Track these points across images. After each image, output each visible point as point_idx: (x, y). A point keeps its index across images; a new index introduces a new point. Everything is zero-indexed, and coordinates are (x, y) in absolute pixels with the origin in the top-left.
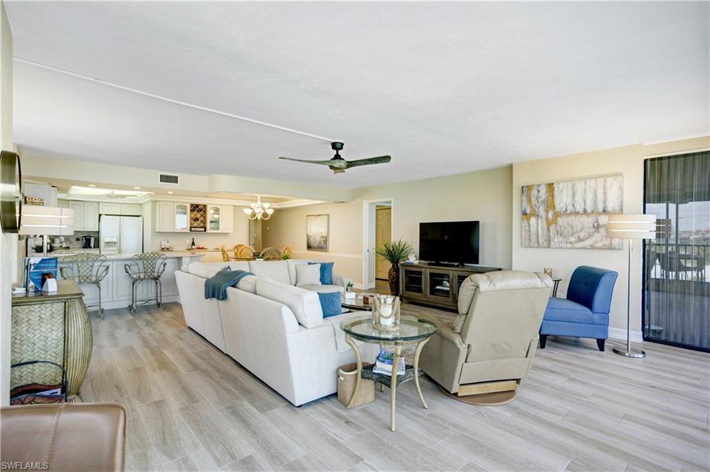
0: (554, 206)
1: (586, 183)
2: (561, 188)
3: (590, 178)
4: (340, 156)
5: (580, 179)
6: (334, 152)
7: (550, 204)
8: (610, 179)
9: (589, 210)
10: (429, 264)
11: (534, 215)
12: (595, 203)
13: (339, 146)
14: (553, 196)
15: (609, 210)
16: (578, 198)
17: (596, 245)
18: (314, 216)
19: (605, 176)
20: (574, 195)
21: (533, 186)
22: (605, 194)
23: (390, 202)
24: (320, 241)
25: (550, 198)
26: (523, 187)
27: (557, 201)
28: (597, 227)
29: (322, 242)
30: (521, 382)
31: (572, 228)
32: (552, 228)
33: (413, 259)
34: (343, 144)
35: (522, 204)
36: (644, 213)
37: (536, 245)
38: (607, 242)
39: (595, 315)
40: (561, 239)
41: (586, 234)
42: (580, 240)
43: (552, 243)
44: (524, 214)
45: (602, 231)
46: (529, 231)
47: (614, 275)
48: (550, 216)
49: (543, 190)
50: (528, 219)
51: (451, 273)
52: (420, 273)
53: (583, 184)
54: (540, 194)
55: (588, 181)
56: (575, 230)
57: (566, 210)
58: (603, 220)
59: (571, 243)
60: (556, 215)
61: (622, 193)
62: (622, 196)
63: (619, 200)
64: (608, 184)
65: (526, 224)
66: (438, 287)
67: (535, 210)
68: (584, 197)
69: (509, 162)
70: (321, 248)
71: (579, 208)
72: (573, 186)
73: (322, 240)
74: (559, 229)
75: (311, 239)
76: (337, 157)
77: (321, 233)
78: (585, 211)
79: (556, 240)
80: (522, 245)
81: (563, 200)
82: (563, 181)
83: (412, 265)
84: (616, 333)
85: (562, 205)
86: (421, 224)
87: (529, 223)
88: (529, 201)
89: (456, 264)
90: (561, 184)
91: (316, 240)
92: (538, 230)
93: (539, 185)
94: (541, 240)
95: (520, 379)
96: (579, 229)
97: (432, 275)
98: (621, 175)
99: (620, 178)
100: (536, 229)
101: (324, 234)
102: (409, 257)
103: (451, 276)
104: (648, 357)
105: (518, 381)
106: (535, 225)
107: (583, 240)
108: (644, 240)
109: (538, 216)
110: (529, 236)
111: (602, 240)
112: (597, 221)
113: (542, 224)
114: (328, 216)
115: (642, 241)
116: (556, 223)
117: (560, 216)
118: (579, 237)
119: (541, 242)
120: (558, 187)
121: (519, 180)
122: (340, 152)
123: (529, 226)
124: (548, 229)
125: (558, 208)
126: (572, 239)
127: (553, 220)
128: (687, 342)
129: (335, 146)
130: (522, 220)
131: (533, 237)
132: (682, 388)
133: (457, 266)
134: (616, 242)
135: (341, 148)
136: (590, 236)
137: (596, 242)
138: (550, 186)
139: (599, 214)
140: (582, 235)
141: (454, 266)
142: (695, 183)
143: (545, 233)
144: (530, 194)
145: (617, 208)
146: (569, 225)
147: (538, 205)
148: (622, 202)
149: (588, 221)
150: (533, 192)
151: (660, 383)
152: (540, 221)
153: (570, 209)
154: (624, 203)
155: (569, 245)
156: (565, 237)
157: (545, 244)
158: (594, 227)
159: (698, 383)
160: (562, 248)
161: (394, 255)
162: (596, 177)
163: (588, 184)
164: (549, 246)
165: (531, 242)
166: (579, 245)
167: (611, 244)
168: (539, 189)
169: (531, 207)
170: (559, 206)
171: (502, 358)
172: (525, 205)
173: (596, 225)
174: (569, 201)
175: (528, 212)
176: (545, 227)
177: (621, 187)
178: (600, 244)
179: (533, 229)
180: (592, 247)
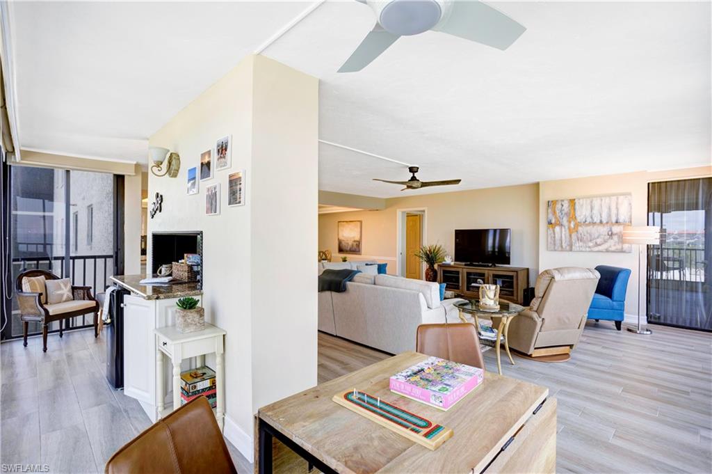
0: (575, 218)
1: (602, 200)
2: (581, 203)
3: (605, 196)
4: (415, 177)
5: (596, 197)
6: (411, 174)
7: (572, 216)
8: (622, 197)
9: (604, 222)
10: (466, 265)
11: (558, 225)
12: (609, 216)
13: (415, 169)
14: (574, 209)
15: (621, 221)
16: (596, 211)
17: (610, 249)
18: (346, 222)
19: (617, 195)
20: (592, 209)
21: (557, 201)
22: (617, 209)
23: (424, 211)
24: (353, 245)
25: (572, 211)
26: (549, 202)
27: (578, 213)
28: (611, 235)
29: (355, 246)
30: (574, 347)
31: (591, 235)
32: (574, 236)
33: (449, 260)
34: (418, 168)
35: (548, 215)
36: (648, 225)
37: (560, 249)
38: (619, 247)
39: (614, 303)
40: (581, 244)
41: (602, 240)
42: (597, 245)
43: (573, 247)
44: (550, 223)
45: (615, 238)
46: (554, 237)
47: (628, 272)
48: (572, 226)
49: (566, 205)
50: (553, 228)
51: (486, 272)
52: (458, 273)
53: (599, 200)
54: (564, 208)
55: (603, 199)
56: (593, 236)
57: (586, 221)
58: (616, 229)
59: (589, 247)
60: (577, 225)
61: (631, 208)
62: (631, 212)
63: (629, 214)
64: (620, 201)
65: (552, 232)
66: (473, 284)
67: (558, 220)
68: (601, 210)
69: (537, 181)
70: (354, 251)
71: (597, 220)
72: (591, 202)
73: (355, 244)
74: (579, 236)
75: (343, 243)
76: (414, 179)
77: (354, 237)
78: (601, 222)
79: (577, 245)
80: (547, 249)
81: (582, 213)
82: (583, 198)
83: (449, 266)
84: (630, 319)
85: (582, 217)
86: (456, 231)
87: (554, 231)
88: (554, 213)
89: (490, 265)
90: (581, 200)
91: (348, 243)
92: (561, 237)
93: (563, 201)
94: (564, 245)
95: (573, 345)
96: (596, 236)
97: (469, 274)
98: (630, 194)
99: (629, 197)
100: (560, 235)
101: (357, 238)
102: (445, 259)
103: (486, 275)
104: (653, 334)
105: (571, 346)
106: (559, 233)
107: (600, 245)
108: (648, 245)
109: (562, 225)
110: (554, 241)
111: (615, 245)
112: (611, 230)
113: (565, 232)
114: (361, 222)
115: (646, 246)
116: (577, 231)
117: (580, 226)
118: (596, 243)
119: (564, 247)
120: (579, 203)
121: (545, 196)
122: (416, 174)
123: (554, 233)
124: (570, 236)
125: (579, 220)
126: (591, 244)
127: (574, 228)
128: (680, 324)
129: (412, 170)
130: (548, 228)
131: (558, 242)
132: (682, 351)
133: (491, 266)
134: (626, 246)
135: (417, 171)
136: (605, 242)
137: (610, 247)
138: (572, 202)
139: (613, 224)
140: (599, 241)
141: (488, 266)
142: (686, 197)
143: (568, 240)
144: (555, 208)
145: (627, 220)
146: (588, 233)
147: (561, 217)
148: (631, 216)
149: (604, 230)
150: (557, 206)
151: (667, 349)
152: (563, 229)
153: (589, 220)
154: (633, 217)
155: (588, 249)
156: (584, 242)
157: (568, 248)
158: (608, 235)
159: (693, 348)
160: (582, 251)
161: (431, 257)
162: (610, 196)
163: (603, 201)
164: (571, 250)
165: (555, 246)
166: (596, 249)
167: (622, 248)
168: (563, 203)
169: (556, 218)
170: (580, 218)
171: (563, 329)
172: (550, 216)
173: (610, 233)
174: (588, 213)
175: (553, 221)
176: (568, 235)
177: (630, 204)
178: (613, 248)
179: (557, 236)
180: (607, 251)
